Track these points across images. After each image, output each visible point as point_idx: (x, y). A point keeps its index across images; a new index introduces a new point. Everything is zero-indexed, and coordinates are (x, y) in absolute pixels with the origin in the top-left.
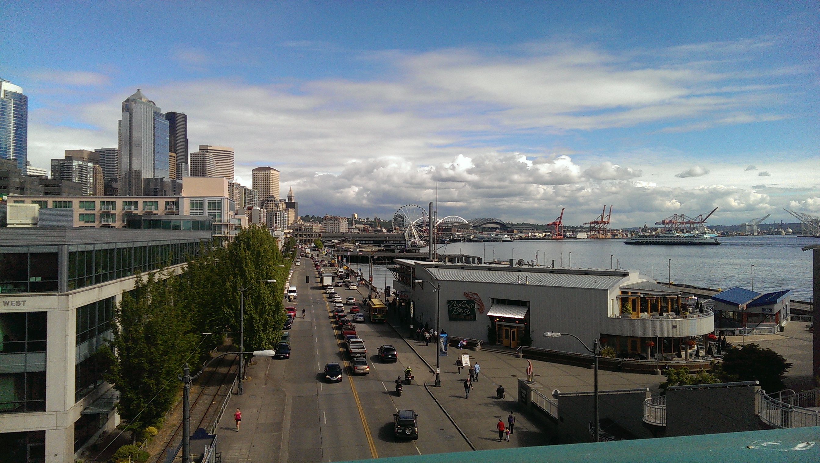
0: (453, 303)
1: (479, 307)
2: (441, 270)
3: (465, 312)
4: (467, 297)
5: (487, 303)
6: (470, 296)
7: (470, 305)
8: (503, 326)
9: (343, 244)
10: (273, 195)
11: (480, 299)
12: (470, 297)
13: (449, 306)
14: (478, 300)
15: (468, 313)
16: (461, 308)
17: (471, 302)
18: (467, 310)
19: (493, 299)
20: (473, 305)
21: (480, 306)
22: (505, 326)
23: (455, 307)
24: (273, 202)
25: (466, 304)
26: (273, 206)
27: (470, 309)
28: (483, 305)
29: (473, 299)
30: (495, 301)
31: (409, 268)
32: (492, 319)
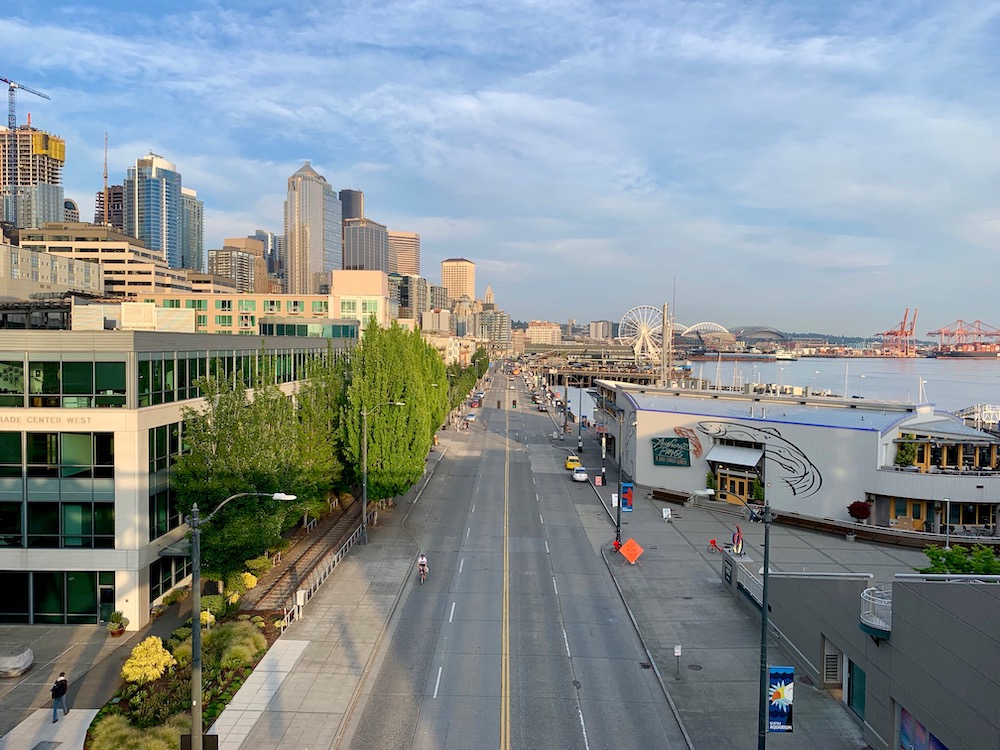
0: (660, 441)
1: (695, 449)
3: (676, 454)
4: (678, 434)
5: (705, 442)
7: (683, 446)
8: (728, 475)
9: (552, 359)
10: (467, 294)
11: (696, 438)
12: (682, 434)
13: (654, 445)
14: (694, 439)
15: (680, 455)
16: (670, 448)
17: (684, 441)
18: (678, 452)
19: (714, 439)
20: (686, 446)
21: (697, 447)
22: (731, 475)
23: (662, 446)
24: (467, 304)
25: (677, 443)
26: (467, 308)
27: (682, 450)
28: (700, 446)
29: (686, 437)
30: (718, 442)
31: (611, 392)
32: (713, 465)
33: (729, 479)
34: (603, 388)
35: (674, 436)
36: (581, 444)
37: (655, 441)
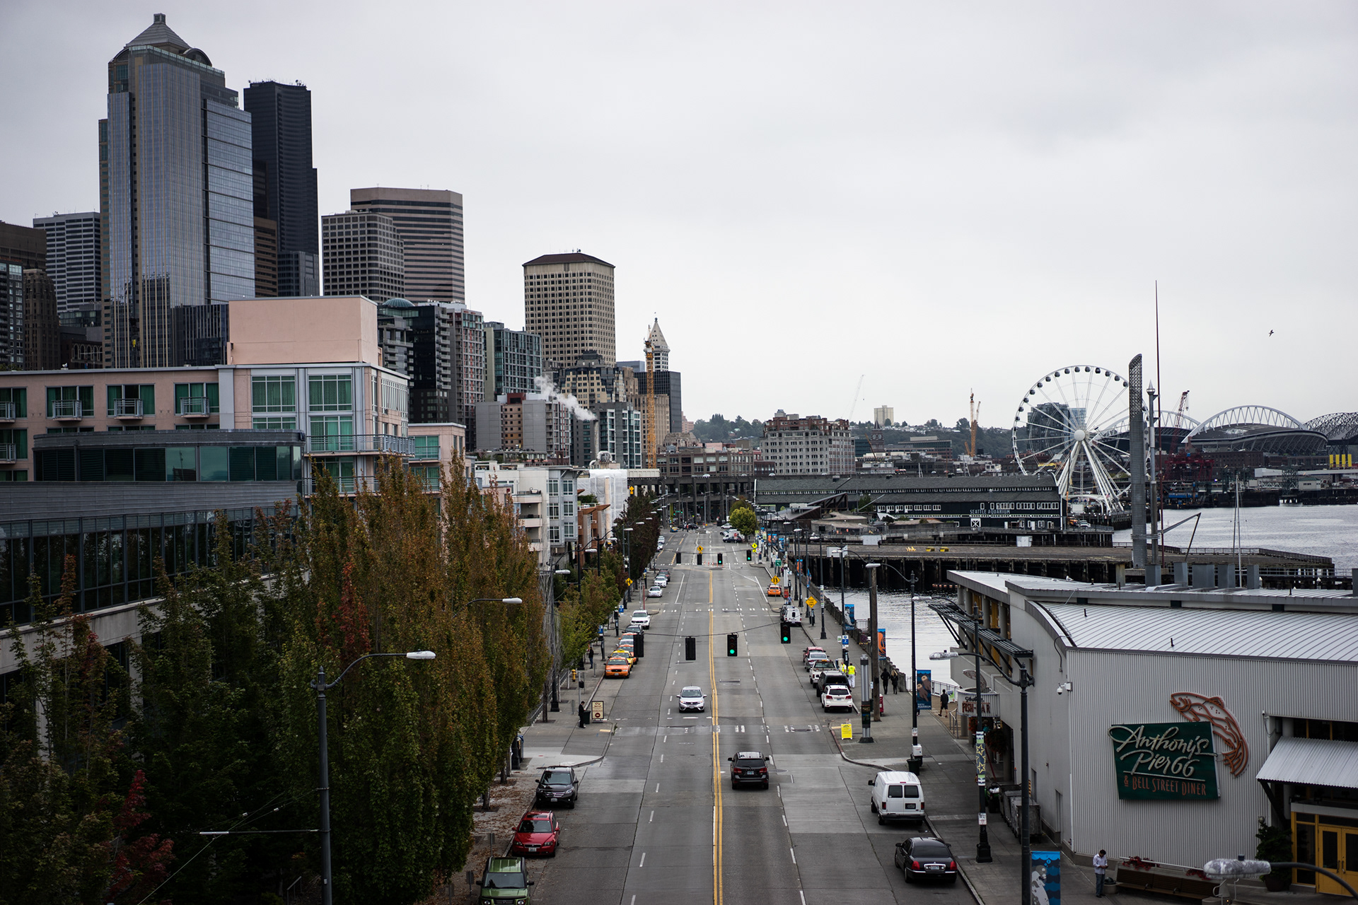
0: (1134, 734)
1: (1227, 750)
2: (1095, 613)
3: (1177, 766)
4: (1182, 711)
5: (1254, 733)
6: (1197, 710)
7: (1195, 743)
8: (1317, 819)
9: (832, 516)
10: (594, 348)
11: (1230, 721)
12: (1195, 714)
13: (1116, 745)
14: (1224, 725)
15: (1188, 770)
16: (1161, 751)
17: (1199, 730)
18: (1183, 761)
19: (1278, 721)
20: (1205, 743)
21: (1233, 747)
22: (1324, 819)
23: (1139, 748)
24: (595, 375)
25: (1178, 736)
26: (596, 387)
27: (1194, 756)
28: (1241, 743)
29: (1202, 720)
30: (1287, 730)
31: (996, 605)
32: (1275, 790)
33: (1320, 829)
34: (975, 594)
35: (1170, 717)
36: (917, 750)
37: (1118, 733)
